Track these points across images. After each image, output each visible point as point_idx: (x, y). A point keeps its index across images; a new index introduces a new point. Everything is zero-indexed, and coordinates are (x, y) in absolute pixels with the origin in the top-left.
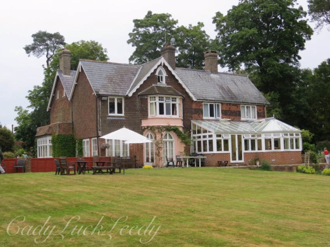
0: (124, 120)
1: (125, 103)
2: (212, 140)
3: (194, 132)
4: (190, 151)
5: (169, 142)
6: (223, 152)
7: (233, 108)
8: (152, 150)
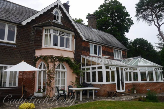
0: (14, 48)
1: (17, 30)
2: (102, 72)
3: (84, 65)
4: (80, 81)
5: (62, 72)
6: (111, 82)
7: (109, 50)
8: (44, 80)
